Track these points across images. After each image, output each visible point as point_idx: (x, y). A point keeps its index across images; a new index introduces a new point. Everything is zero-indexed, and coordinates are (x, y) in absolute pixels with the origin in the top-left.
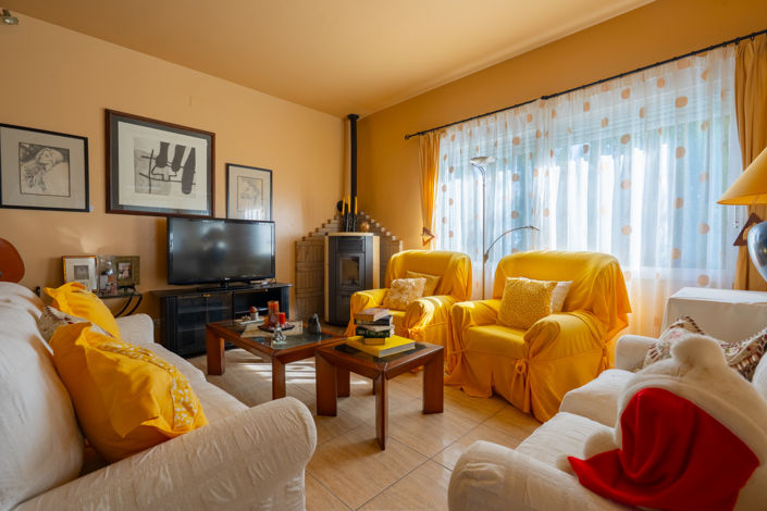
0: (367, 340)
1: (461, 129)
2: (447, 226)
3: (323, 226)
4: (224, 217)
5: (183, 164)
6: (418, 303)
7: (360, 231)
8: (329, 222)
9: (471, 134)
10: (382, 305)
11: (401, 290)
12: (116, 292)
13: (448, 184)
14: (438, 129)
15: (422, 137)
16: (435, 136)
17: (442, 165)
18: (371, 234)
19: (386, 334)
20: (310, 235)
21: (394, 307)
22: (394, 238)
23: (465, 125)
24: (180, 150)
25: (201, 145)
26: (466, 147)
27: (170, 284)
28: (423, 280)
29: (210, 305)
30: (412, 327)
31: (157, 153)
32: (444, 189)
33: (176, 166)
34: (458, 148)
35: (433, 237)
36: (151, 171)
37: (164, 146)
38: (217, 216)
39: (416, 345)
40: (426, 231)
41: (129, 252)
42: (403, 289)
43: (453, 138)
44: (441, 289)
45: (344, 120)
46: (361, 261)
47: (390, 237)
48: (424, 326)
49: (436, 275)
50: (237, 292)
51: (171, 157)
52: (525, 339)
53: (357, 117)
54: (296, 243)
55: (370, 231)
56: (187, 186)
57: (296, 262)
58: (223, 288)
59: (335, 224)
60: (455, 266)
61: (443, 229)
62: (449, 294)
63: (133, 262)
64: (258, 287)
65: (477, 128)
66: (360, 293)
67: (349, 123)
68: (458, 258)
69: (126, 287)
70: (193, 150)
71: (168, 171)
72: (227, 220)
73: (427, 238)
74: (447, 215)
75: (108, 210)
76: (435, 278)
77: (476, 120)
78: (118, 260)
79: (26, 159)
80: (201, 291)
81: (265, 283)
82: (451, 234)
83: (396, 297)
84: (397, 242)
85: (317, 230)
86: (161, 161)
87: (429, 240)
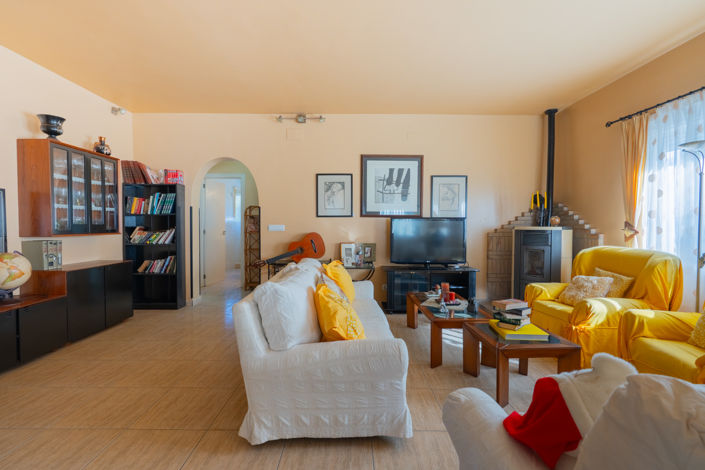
0: (502, 324)
1: (676, 107)
2: (654, 220)
3: (516, 219)
4: (429, 216)
5: (402, 181)
6: (586, 302)
7: (547, 225)
8: (523, 215)
9: (690, 111)
10: (557, 299)
11: (580, 287)
12: (362, 266)
13: (656, 173)
14: (646, 110)
15: (624, 124)
16: (641, 120)
17: (651, 150)
18: (560, 228)
19: (517, 323)
20: (502, 227)
21: (569, 302)
22: (593, 231)
23: (681, 102)
24: (401, 171)
25: (413, 166)
26: (683, 127)
27: (392, 262)
28: (609, 280)
29: (415, 279)
30: (577, 324)
31: (387, 176)
32: (652, 179)
33: (398, 184)
34: (673, 130)
35: (637, 232)
36: (384, 188)
37: (391, 171)
38: (424, 216)
39: (549, 337)
40: (629, 225)
41: (371, 241)
42: (582, 286)
43: (665, 119)
44: (633, 292)
45: (543, 117)
46: (547, 254)
47: (589, 230)
48: (593, 326)
49: (628, 276)
50: (434, 272)
51: (395, 178)
52: (697, 362)
53: (556, 111)
54: (488, 234)
55: (559, 225)
56: (404, 195)
57: (488, 250)
58: (425, 268)
59: (529, 217)
60: (652, 268)
61: (650, 225)
62: (642, 298)
63: (373, 247)
64: (452, 270)
65: (699, 103)
66: (534, 284)
67: (547, 116)
68: (658, 259)
69: (369, 263)
70: (409, 170)
71: (393, 186)
72: (431, 218)
73: (629, 233)
74: (655, 208)
75: (362, 215)
76: (627, 279)
77: (698, 94)
78: (366, 245)
79: (327, 190)
80: (410, 269)
81: (457, 266)
82: (659, 231)
83: (573, 293)
84: (596, 236)
85: (510, 223)
86: (389, 182)
87: (632, 236)
